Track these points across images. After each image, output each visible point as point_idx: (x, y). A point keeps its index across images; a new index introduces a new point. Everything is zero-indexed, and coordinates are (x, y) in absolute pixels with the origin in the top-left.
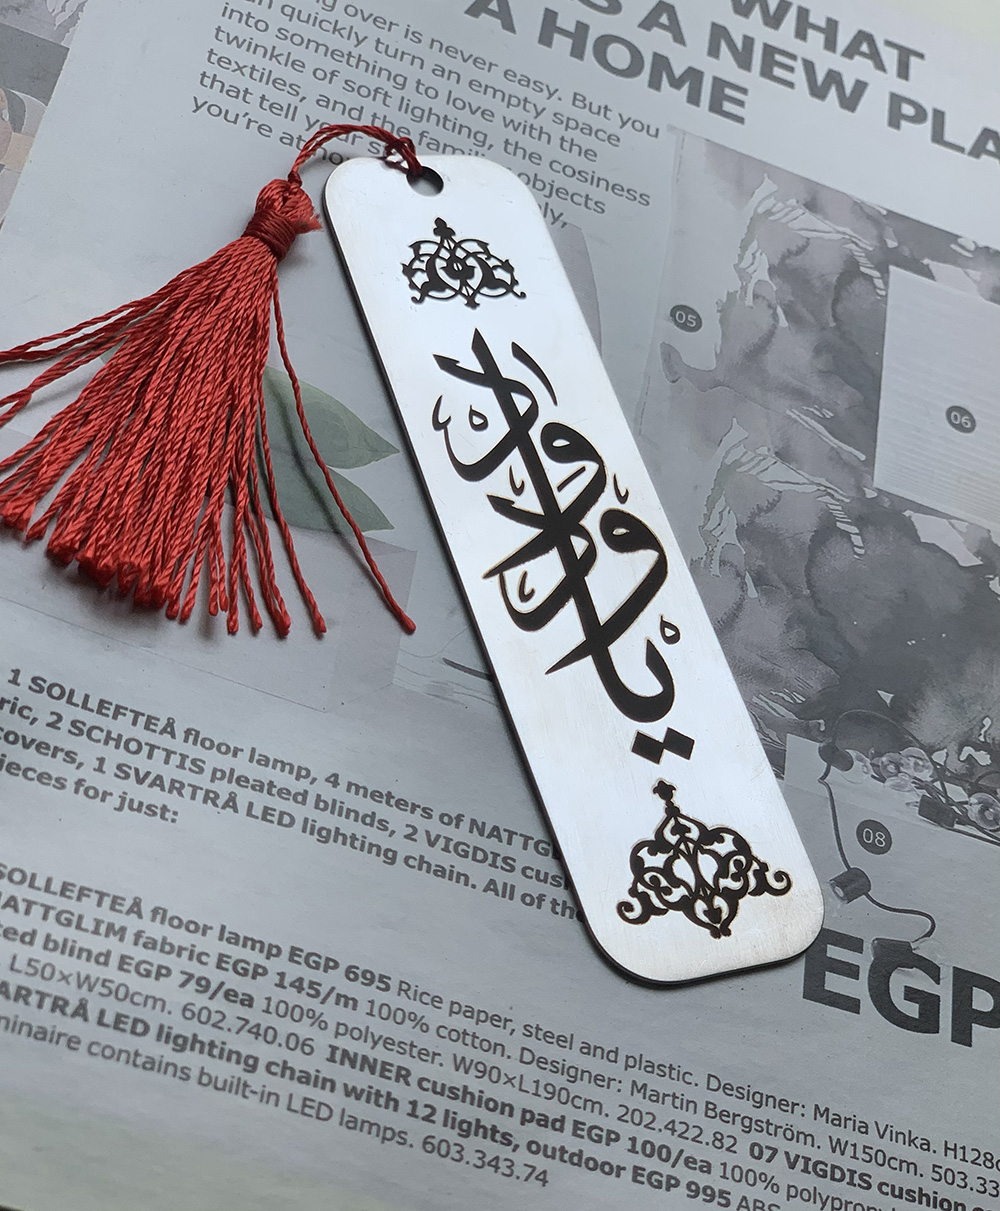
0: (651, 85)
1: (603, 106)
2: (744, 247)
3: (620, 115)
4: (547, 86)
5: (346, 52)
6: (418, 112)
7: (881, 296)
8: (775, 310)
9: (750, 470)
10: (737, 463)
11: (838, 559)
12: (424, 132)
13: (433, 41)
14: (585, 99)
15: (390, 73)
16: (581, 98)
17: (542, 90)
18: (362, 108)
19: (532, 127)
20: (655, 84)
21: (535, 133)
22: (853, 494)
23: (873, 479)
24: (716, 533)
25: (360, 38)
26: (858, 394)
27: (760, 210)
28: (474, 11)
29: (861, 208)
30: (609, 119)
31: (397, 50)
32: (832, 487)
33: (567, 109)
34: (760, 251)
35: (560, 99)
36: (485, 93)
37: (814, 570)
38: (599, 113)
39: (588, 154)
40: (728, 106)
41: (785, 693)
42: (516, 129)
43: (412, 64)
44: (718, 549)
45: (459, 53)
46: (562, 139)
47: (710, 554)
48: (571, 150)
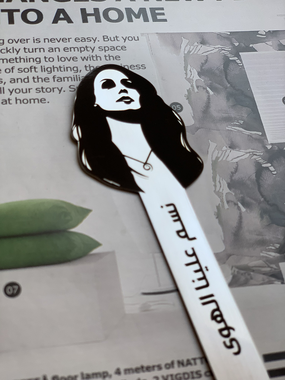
0: (129, 21)
1: (115, 36)
2: (186, 69)
3: (122, 37)
4: (92, 38)
5: (14, 58)
6: (49, 69)
7: (241, 66)
8: (206, 89)
9: (223, 158)
10: (217, 158)
11: (268, 180)
12: (54, 76)
13: (45, 39)
14: (107, 37)
15: (33, 59)
16: (106, 37)
17: (91, 40)
18: (28, 77)
19: (93, 56)
20: (130, 20)
21: (95, 58)
22: (263, 150)
23: (268, 141)
24: (221, 191)
25: (18, 50)
26: (249, 109)
27: (186, 52)
28: (55, 21)
29: (220, 35)
30: (119, 41)
31: (33, 49)
32: (255, 151)
33: (103, 44)
34: (192, 68)
35: (99, 41)
36: (71, 51)
37: (262, 189)
38: (114, 40)
39: (117, 58)
40: (159, 17)
41: (271, 246)
42: (87, 60)
43: (40, 51)
44: (224, 197)
45: (56, 40)
46: (105, 56)
47: (222, 201)
48: (110, 60)
